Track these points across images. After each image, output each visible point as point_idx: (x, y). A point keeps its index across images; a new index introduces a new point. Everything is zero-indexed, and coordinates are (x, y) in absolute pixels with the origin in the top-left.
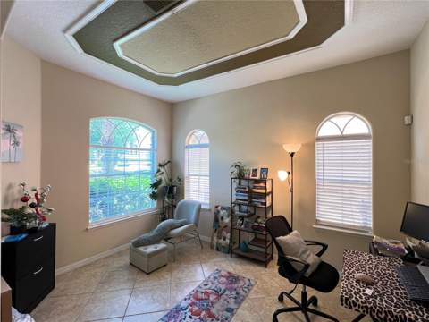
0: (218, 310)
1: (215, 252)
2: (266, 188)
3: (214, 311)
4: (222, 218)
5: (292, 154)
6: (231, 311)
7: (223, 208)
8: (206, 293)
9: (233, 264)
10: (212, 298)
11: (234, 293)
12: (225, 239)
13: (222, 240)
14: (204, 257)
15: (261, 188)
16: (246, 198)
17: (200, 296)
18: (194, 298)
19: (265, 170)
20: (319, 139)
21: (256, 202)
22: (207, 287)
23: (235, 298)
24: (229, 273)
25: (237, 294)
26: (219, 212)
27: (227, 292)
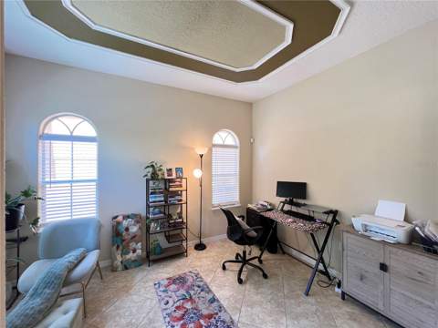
0: (207, 308)
1: (125, 273)
2: (181, 186)
3: (205, 312)
4: (127, 229)
5: (201, 156)
6: (213, 300)
7: (126, 217)
8: (178, 308)
9: (161, 271)
10: (188, 306)
11: (196, 288)
12: (134, 251)
13: (131, 254)
14: (121, 285)
15: (177, 186)
16: (163, 199)
17: (178, 314)
18: (174, 321)
19: (179, 170)
20: (215, 146)
21: (172, 200)
22: (171, 303)
23: (202, 290)
24: (168, 279)
25: (199, 287)
26: (119, 223)
27: (192, 292)
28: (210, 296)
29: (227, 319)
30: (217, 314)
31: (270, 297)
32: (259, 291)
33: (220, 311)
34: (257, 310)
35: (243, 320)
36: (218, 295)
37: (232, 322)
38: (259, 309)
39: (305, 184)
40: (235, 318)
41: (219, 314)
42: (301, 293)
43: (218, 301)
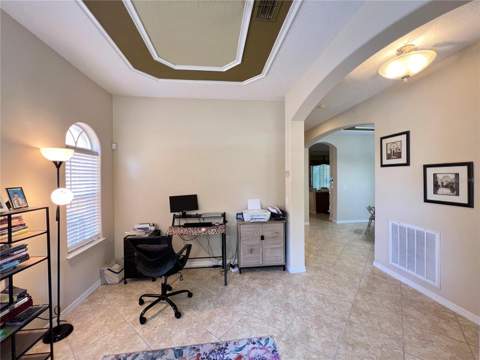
6: (179, 352)
28: (172, 353)
29: (212, 347)
30: (199, 355)
31: (212, 305)
32: (200, 308)
33: (198, 350)
34: (217, 319)
35: (220, 334)
36: (177, 345)
37: (217, 344)
38: (218, 318)
39: (195, 196)
40: (215, 340)
41: (201, 352)
42: (221, 287)
43: (184, 347)
